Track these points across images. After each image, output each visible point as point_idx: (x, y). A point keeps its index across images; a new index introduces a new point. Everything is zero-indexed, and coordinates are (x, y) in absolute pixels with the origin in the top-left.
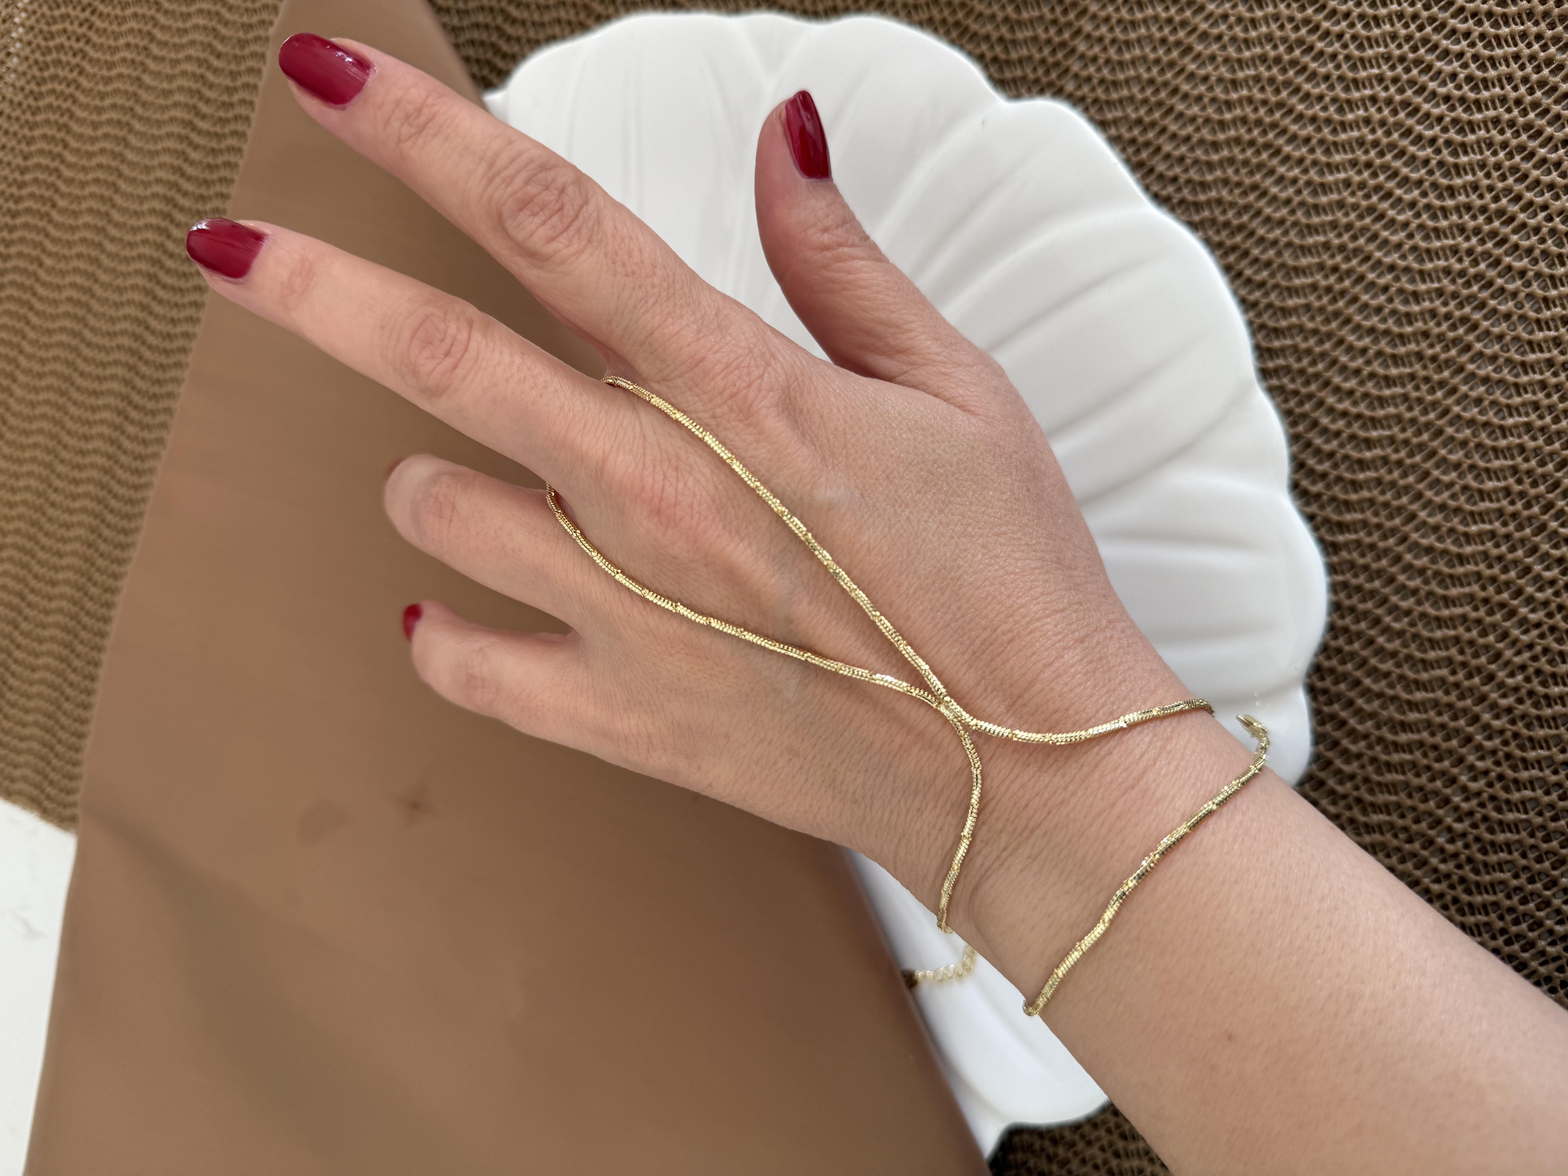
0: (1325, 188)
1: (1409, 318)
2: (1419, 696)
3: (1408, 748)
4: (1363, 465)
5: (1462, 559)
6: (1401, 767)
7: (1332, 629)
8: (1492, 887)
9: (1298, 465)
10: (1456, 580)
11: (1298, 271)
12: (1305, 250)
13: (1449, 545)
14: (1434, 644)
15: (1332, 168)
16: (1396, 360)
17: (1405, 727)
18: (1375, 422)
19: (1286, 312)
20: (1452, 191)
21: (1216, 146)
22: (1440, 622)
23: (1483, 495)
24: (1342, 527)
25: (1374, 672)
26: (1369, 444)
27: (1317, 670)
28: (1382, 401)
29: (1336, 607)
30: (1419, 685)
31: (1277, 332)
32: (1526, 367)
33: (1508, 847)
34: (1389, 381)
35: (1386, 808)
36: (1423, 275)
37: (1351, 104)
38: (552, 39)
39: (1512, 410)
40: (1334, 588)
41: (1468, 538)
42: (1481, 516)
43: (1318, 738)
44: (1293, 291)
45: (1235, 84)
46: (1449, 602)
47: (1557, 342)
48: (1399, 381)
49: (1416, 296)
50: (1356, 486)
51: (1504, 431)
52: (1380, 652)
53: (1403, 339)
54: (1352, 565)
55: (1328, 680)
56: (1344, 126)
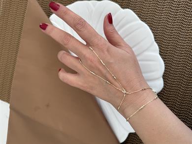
0: (161, 18)
1: (172, 33)
3: (175, 84)
4: (168, 51)
5: (180, 61)
7: (165, 70)
8: (186, 101)
9: (160, 51)
11: (158, 28)
12: (159, 26)
14: (177, 72)
15: (162, 16)
16: (171, 38)
17: (174, 82)
18: (169, 46)
19: (157, 33)
20: (176, 18)
21: (148, 14)
22: (178, 69)
23: (182, 54)
24: (165, 58)
25: (170, 76)
26: (168, 48)
27: (163, 76)
28: (169, 43)
29: (165, 68)
30: (176, 77)
31: (156, 36)
32: (186, 38)
33: (187, 96)
35: (173, 92)
36: (173, 28)
37: (164, 8)
39: (185, 43)
40: (165, 66)
41: (181, 59)
42: (181, 56)
43: (164, 84)
44: (158, 31)
45: (150, 6)
46: (179, 67)
48: (171, 41)
49: (173, 30)
50: (167, 53)
51: (184, 46)
52: (171, 73)
54: (167, 63)
55: (165, 77)
56: (163, 11)
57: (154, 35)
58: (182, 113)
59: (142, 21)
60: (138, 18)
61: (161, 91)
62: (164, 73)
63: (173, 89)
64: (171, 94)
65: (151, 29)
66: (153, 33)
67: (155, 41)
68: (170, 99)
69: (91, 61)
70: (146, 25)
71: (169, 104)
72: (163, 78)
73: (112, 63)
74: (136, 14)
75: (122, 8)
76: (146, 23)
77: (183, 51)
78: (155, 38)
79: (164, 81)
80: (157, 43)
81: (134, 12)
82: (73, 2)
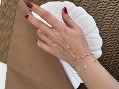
0: (100, 12)
1: (107, 21)
2: (110, 49)
3: (109, 53)
4: (104, 32)
6: (108, 55)
7: (103, 45)
8: (116, 63)
9: (100, 33)
10: (112, 41)
11: (99, 18)
12: (99, 17)
13: (111, 38)
14: (110, 45)
15: (101, 11)
16: (106, 25)
17: (109, 52)
18: (105, 29)
19: (98, 22)
20: (110, 12)
21: (92, 10)
22: (111, 44)
23: (113, 34)
24: (103, 37)
25: (106, 48)
28: (106, 28)
29: (103, 43)
31: (98, 23)
32: (116, 25)
33: (117, 60)
34: (106, 26)
35: (107, 58)
36: (108, 18)
37: (102, 6)
38: (42, 4)
40: (103, 42)
42: (113, 36)
43: (102, 53)
45: (93, 5)
47: (118, 23)
48: (107, 26)
49: (108, 20)
50: (104, 34)
51: (115, 29)
52: (106, 46)
53: (107, 23)
54: (104, 40)
55: (103, 48)
56: (102, 8)
57: (96, 23)
58: (114, 71)
59: (89, 14)
60: (86, 12)
61: (101, 57)
62: (102, 46)
63: (108, 56)
64: (106, 59)
65: (94, 19)
66: (95, 21)
67: (97, 26)
68: (106, 62)
69: (54, 38)
70: (91, 17)
71: (105, 65)
72: (102, 49)
73: (67, 39)
74: (85, 10)
75: (76, 6)
76: (91, 15)
77: (114, 33)
78: (97, 25)
79: (102, 51)
80: (98, 27)
81: (84, 8)
82: (46, 3)
